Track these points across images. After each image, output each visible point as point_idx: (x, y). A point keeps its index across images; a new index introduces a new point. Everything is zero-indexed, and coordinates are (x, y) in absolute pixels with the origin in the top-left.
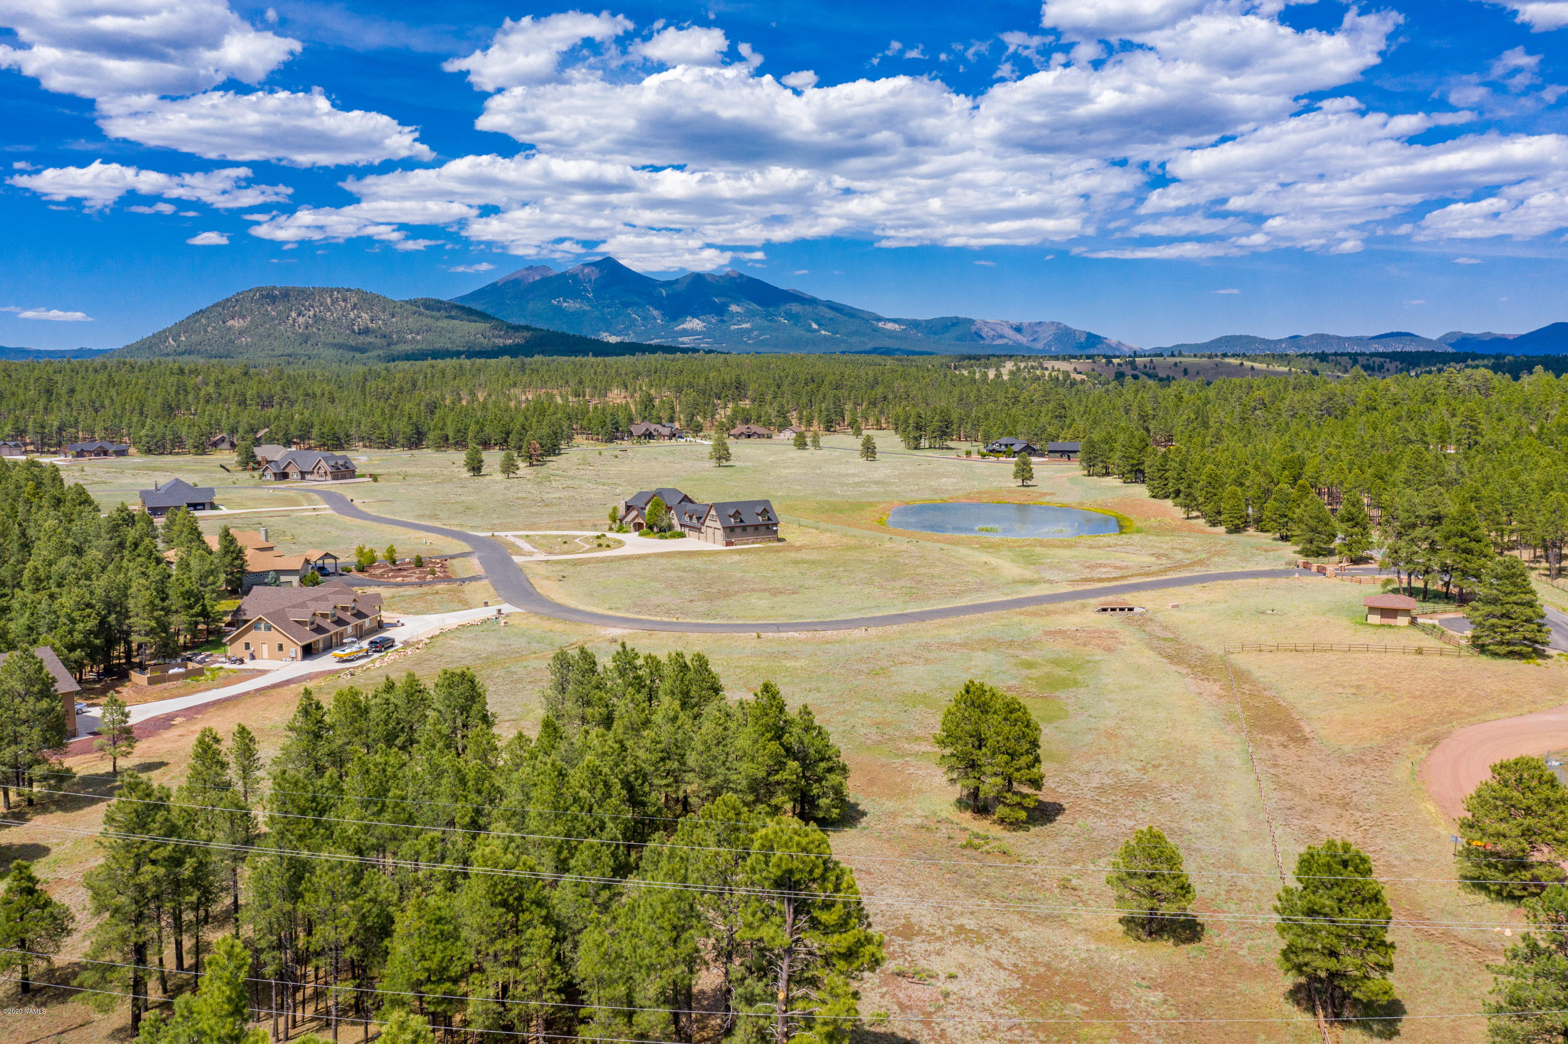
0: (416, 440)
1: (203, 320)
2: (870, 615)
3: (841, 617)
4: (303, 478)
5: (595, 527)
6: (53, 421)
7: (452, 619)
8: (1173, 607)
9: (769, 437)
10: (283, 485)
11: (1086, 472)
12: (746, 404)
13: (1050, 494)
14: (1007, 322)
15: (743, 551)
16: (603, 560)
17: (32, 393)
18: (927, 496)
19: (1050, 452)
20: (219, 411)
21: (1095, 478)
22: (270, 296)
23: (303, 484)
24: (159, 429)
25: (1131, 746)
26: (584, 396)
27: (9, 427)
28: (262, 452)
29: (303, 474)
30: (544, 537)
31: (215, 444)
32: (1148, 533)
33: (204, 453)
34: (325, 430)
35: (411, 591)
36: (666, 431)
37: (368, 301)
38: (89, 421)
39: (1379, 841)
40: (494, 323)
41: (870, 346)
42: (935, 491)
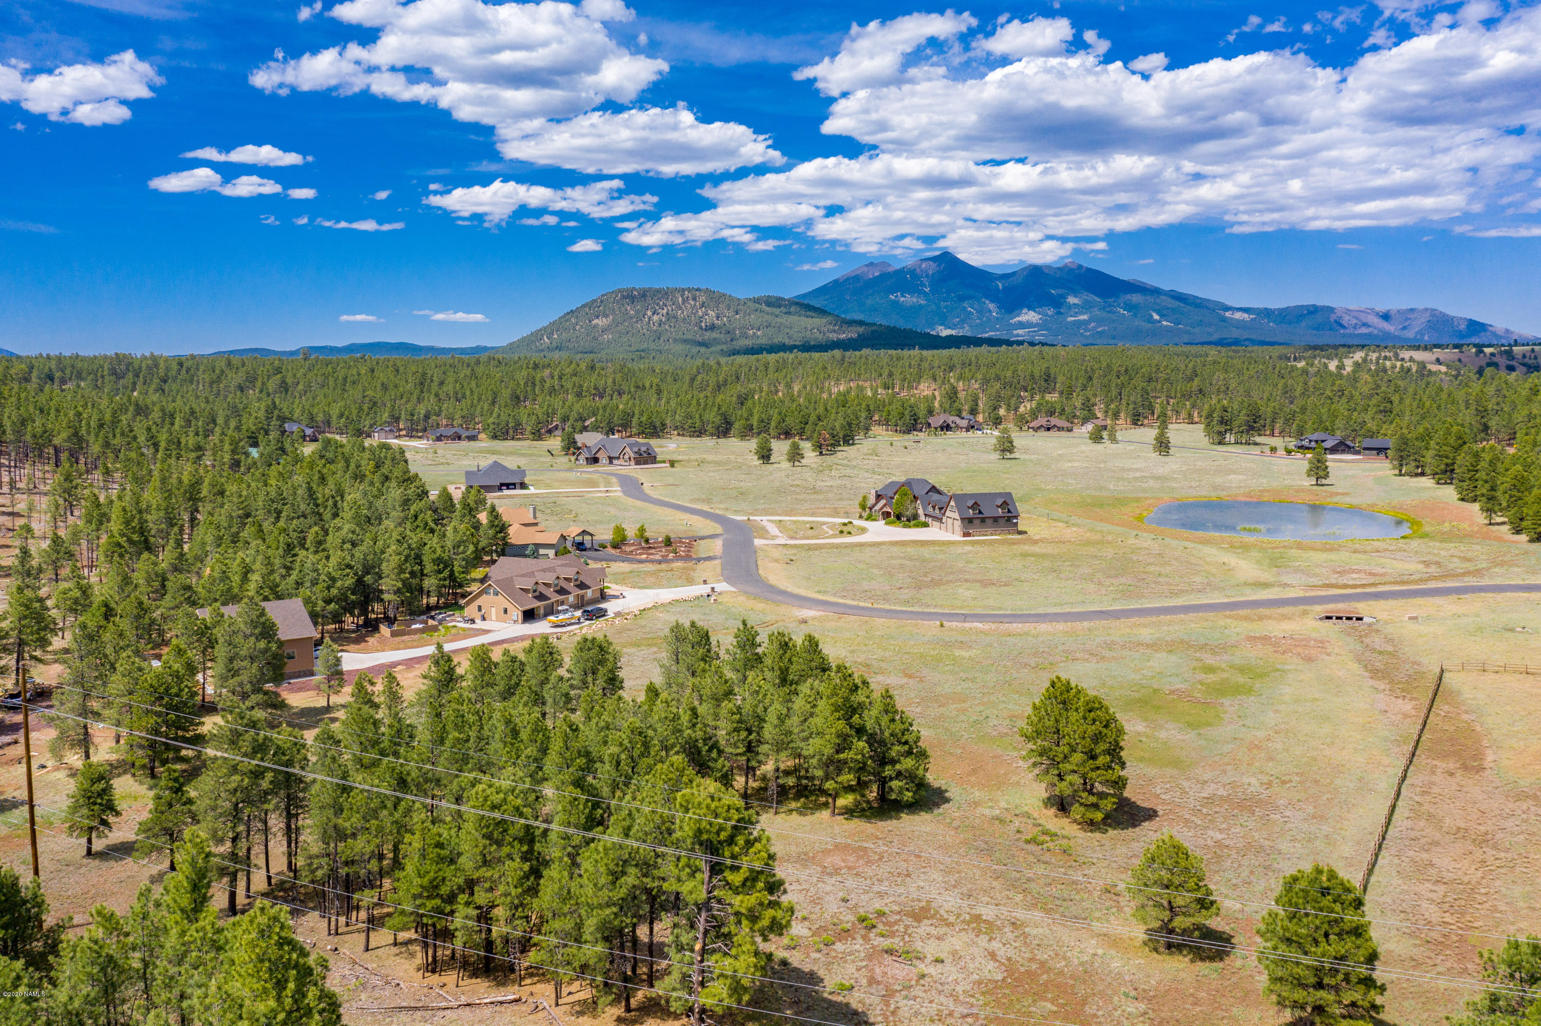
0: (724, 430)
1: (573, 320)
2: (1068, 610)
3: (1041, 611)
4: (611, 463)
5: (847, 514)
6: (422, 410)
7: (666, 595)
8: (1410, 618)
9: (1070, 430)
10: (591, 468)
11: (1397, 472)
12: (1053, 397)
13: (1343, 494)
14: (1372, 309)
15: (977, 542)
16: (838, 546)
17: (409, 386)
18: (1204, 493)
19: (1365, 449)
20: (557, 402)
21: (1407, 478)
22: (630, 296)
23: (611, 468)
24: (504, 417)
25: (1271, 759)
26: (893, 388)
27: (386, 415)
28: (581, 439)
29: (611, 459)
30: (794, 522)
31: (550, 432)
32: (1432, 538)
33: (541, 439)
34: (644, 419)
35: (650, 567)
36: (964, 423)
37: (715, 299)
38: (451, 410)
39: (1498, 883)
40: (830, 318)
41: (1215, 337)
42: (1215, 488)
